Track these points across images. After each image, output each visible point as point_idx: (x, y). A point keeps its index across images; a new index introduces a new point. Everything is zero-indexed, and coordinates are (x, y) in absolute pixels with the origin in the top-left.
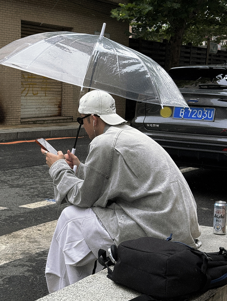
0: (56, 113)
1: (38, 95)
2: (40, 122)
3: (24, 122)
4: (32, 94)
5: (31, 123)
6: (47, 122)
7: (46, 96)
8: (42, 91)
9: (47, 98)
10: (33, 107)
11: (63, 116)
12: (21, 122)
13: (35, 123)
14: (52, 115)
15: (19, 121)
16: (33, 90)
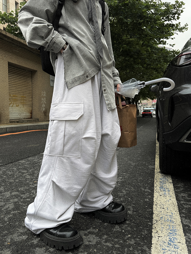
0: (29, 117)
1: (19, 106)
2: (21, 122)
3: (12, 122)
4: (16, 106)
5: (16, 122)
6: (25, 121)
7: (23, 107)
8: (21, 104)
9: (24, 108)
10: (16, 113)
11: (33, 119)
12: (10, 122)
13: (18, 122)
14: (27, 118)
15: (9, 121)
16: (16, 104)
